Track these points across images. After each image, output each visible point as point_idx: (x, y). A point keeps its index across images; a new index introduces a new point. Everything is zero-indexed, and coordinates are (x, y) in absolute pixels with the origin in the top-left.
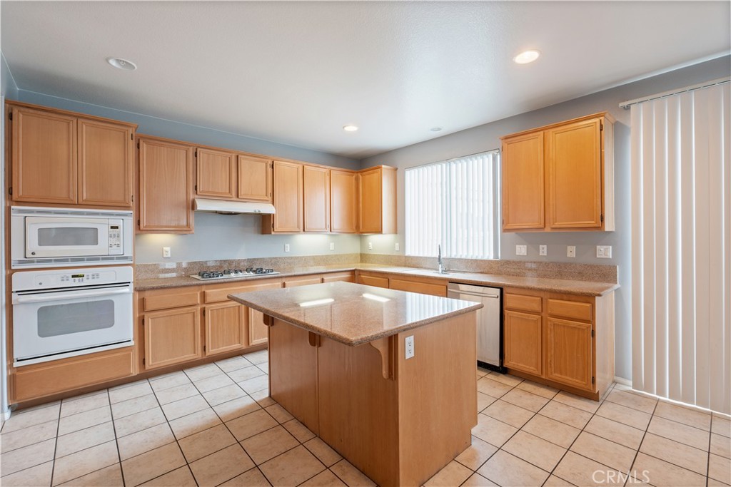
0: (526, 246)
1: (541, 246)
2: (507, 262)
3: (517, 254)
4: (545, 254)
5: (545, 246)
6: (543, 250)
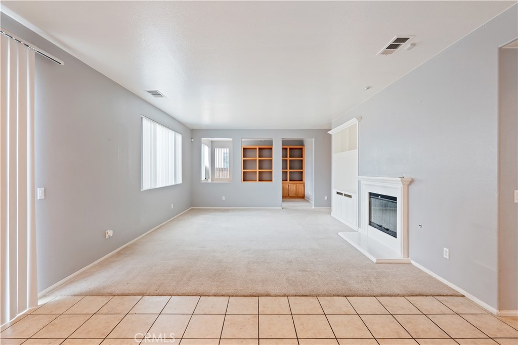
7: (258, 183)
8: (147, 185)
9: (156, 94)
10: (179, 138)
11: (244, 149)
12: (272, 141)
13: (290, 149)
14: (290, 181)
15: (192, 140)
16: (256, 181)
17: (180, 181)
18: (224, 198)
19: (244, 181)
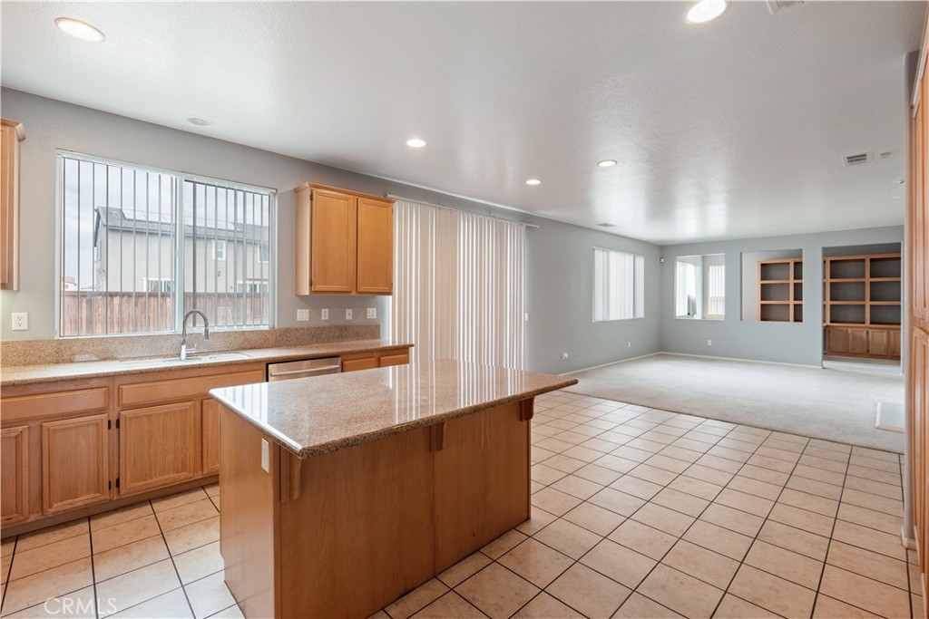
0: (308, 311)
1: (323, 310)
2: (288, 330)
3: (298, 320)
4: (327, 318)
5: (327, 310)
6: (325, 314)
7: (792, 324)
8: (599, 315)
9: (606, 225)
10: (641, 262)
11: (762, 265)
12: (801, 250)
13: (872, 260)
14: (871, 323)
15: (662, 260)
16: (788, 320)
17: (641, 313)
18: (710, 343)
19: (762, 319)
